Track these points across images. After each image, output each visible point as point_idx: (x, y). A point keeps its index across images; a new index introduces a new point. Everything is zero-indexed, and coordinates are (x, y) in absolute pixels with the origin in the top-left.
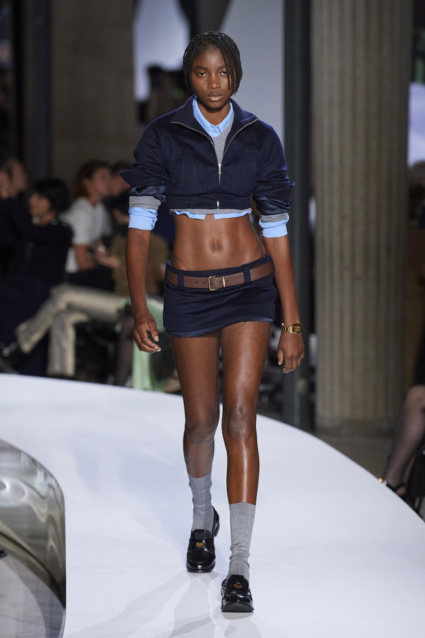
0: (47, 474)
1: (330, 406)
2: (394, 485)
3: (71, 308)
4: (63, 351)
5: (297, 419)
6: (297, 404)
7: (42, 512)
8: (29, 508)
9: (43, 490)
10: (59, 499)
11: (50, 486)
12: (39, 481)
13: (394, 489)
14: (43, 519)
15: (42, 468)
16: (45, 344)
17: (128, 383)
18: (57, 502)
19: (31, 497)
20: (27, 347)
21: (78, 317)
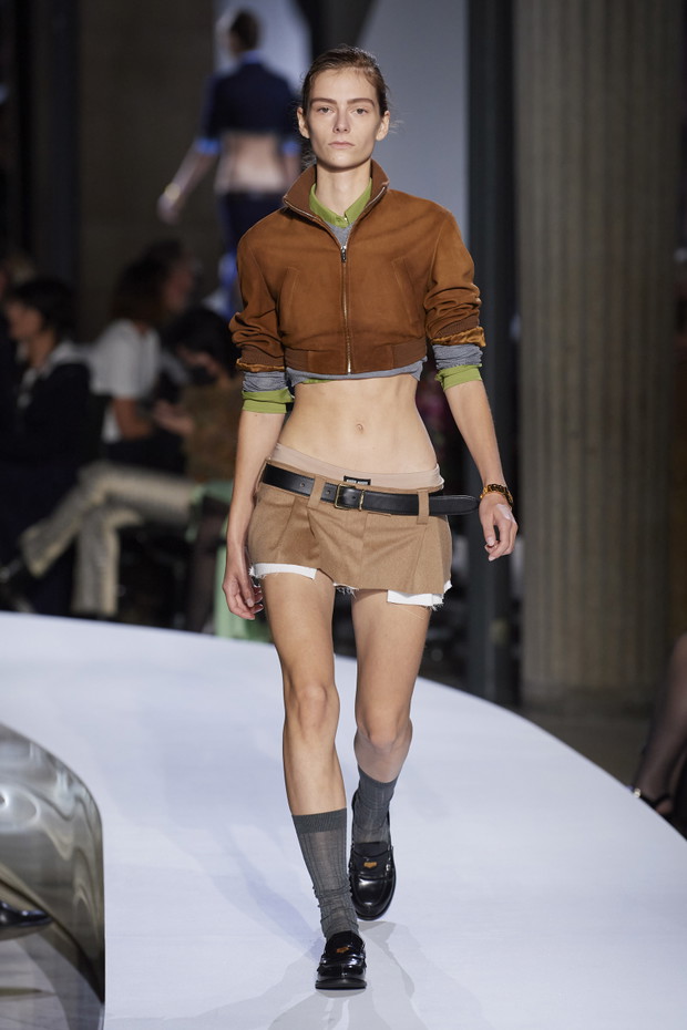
0: (73, 779)
1: (544, 666)
2: (653, 796)
3: (112, 502)
4: (98, 573)
5: (490, 687)
6: (490, 662)
7: (63, 841)
8: (43, 835)
9: (67, 806)
10: (93, 821)
11: (78, 799)
12: (59, 791)
13: (653, 804)
14: (66, 854)
15: (65, 769)
18: (89, 826)
19: (46, 816)
20: (38, 567)
21: (124, 517)
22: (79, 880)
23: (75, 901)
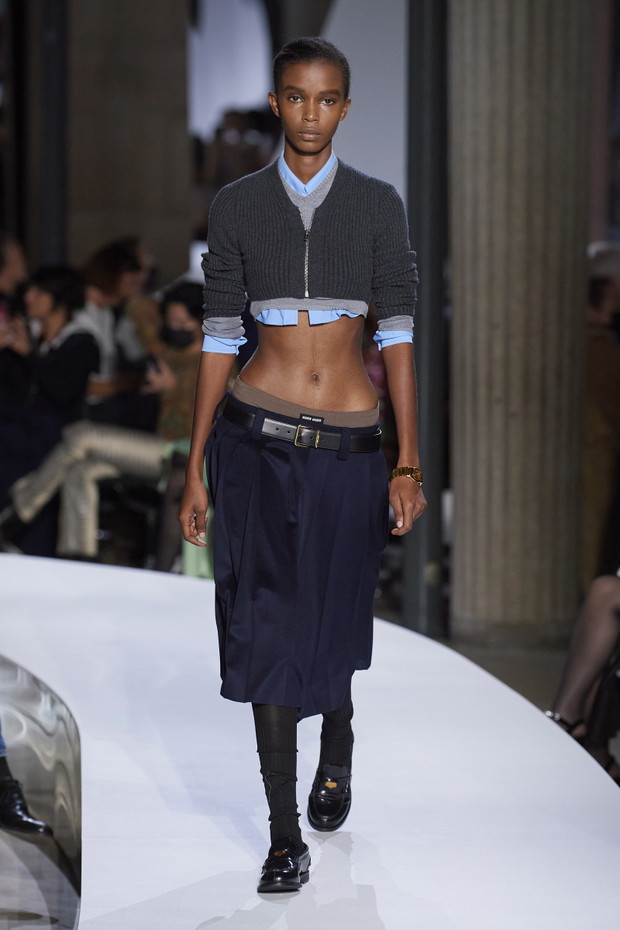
0: (55, 700)
1: (470, 604)
2: (570, 720)
3: (92, 457)
4: (80, 520)
5: (423, 622)
6: (423, 600)
7: (47, 755)
8: (28, 749)
9: (50, 724)
10: (73, 736)
11: (60, 718)
12: (43, 710)
13: (569, 728)
14: (49, 766)
15: (48, 690)
16: (54, 509)
17: (177, 567)
18: (69, 739)
19: (31, 732)
20: (27, 513)
21: (104, 471)
22: (61, 788)
23: (57, 807)
